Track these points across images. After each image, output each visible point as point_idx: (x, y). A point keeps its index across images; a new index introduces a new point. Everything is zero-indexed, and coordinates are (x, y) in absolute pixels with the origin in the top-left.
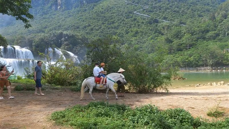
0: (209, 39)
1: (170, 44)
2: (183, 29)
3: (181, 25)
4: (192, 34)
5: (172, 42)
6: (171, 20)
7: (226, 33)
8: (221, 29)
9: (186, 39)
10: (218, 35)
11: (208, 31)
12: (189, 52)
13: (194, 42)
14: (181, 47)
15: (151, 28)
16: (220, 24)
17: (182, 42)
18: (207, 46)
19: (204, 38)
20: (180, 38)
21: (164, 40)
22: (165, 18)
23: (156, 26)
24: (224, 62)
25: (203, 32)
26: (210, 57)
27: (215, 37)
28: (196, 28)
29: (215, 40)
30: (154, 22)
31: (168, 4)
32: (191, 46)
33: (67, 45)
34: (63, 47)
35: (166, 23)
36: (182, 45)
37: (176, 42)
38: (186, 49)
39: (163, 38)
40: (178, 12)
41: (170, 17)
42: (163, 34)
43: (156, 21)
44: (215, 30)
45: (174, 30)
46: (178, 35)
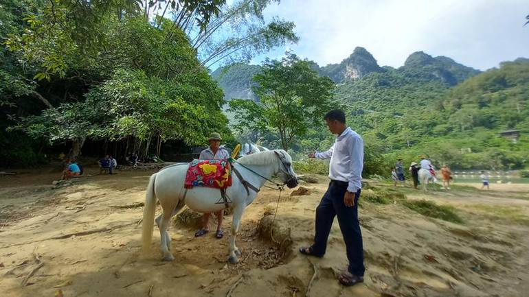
0: (439, 134)
1: (383, 140)
2: (400, 121)
3: (396, 116)
4: (412, 128)
5: (385, 138)
6: (381, 110)
7: (463, 127)
8: (453, 122)
9: (404, 134)
10: (450, 129)
11: (435, 125)
12: (411, 151)
13: (417, 139)
14: (399, 144)
15: (355, 121)
16: (452, 115)
17: (400, 138)
18: (436, 144)
19: (431, 134)
20: (397, 133)
21: (374, 136)
22: (373, 108)
23: (362, 117)
24: (463, 164)
25: (428, 126)
26: (441, 157)
27: (446, 132)
28: (418, 121)
29: (447, 136)
30: (358, 113)
31: (375, 92)
32: (412, 143)
33: (263, 140)
34: (258, 142)
35: (373, 114)
36: (399, 141)
37: (391, 138)
38: (406, 147)
39: (374, 132)
40: (390, 100)
41: (379, 107)
42: (372, 128)
43: (362, 112)
44: (446, 123)
45: (387, 123)
46: (393, 129)
